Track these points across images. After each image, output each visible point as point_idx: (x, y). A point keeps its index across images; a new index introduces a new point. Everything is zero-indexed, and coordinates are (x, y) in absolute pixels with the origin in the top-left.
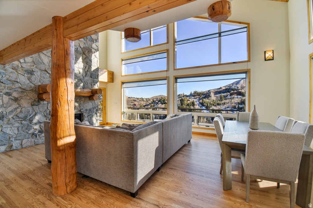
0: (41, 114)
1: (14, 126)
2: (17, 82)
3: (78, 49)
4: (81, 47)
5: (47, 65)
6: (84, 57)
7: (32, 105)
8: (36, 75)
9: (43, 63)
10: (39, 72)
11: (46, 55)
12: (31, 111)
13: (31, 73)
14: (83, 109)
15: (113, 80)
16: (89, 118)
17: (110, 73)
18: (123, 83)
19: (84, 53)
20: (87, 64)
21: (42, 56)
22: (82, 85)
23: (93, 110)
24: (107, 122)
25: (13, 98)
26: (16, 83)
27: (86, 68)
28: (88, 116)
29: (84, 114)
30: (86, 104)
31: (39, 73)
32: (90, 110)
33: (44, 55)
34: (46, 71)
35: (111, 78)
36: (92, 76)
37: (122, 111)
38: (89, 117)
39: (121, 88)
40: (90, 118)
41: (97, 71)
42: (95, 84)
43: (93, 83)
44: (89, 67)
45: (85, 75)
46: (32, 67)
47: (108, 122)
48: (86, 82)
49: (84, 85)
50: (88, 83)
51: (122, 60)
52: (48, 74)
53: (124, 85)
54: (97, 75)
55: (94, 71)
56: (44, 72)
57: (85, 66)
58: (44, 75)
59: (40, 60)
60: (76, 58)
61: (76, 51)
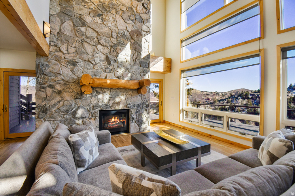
0: (84, 108)
1: (57, 119)
2: (60, 74)
3: (125, 34)
4: (128, 31)
5: (91, 54)
6: (132, 43)
7: (76, 99)
8: (79, 66)
9: (86, 53)
10: (82, 62)
11: (89, 43)
12: (73, 104)
13: (73, 64)
14: (130, 104)
15: (171, 69)
16: (137, 115)
17: (167, 61)
18: (182, 71)
19: (132, 38)
20: (135, 50)
21: (85, 45)
22: (129, 75)
23: (142, 106)
24: (164, 120)
25: (56, 91)
26: (58, 75)
27: (135, 55)
28: (136, 113)
29: (131, 110)
30: (134, 98)
31: (82, 64)
32: (138, 106)
33: (88, 44)
34: (89, 61)
35: (168, 67)
36: (141, 64)
37: (181, 108)
38: (137, 113)
39: (180, 79)
40: (139, 115)
41: (148, 58)
42: (145, 74)
43: (143, 73)
44: (138, 54)
45: (133, 64)
46: (75, 58)
47: (166, 120)
48: (135, 72)
49: (131, 76)
50: (136, 73)
51: (182, 41)
52: (91, 65)
53: (184, 74)
54: (148, 63)
55: (144, 58)
56: (87, 62)
57: (133, 53)
58: (87, 65)
59: (83, 49)
60: (123, 44)
61: (122, 36)
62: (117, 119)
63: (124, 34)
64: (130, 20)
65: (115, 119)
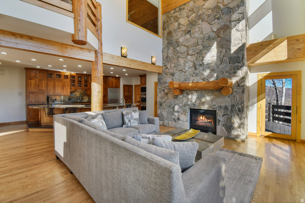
0: (179, 105)
1: (166, 111)
2: (166, 82)
3: (211, 36)
4: (213, 32)
5: (183, 65)
6: (219, 41)
7: (174, 98)
8: (176, 75)
9: (180, 65)
10: (177, 73)
11: (182, 57)
12: (173, 102)
13: (173, 74)
14: (215, 105)
16: (225, 119)
17: (297, 40)
19: (218, 36)
20: (222, 48)
21: (180, 60)
22: (215, 75)
23: (231, 109)
25: (166, 93)
26: (166, 83)
27: (222, 53)
28: (223, 115)
29: (217, 112)
30: (220, 100)
31: (178, 74)
32: (226, 108)
33: (181, 58)
34: (181, 70)
36: (231, 61)
38: (225, 117)
40: (228, 118)
42: (236, 71)
43: (233, 71)
44: (226, 51)
45: (219, 62)
46: (174, 71)
48: (221, 71)
49: (217, 76)
50: (223, 72)
52: (183, 73)
54: (241, 56)
55: (235, 52)
56: (181, 72)
57: (219, 51)
58: (181, 74)
59: (178, 63)
60: (208, 47)
61: (208, 39)
62: (205, 118)
63: (209, 37)
64: (216, 19)
65: (203, 117)
